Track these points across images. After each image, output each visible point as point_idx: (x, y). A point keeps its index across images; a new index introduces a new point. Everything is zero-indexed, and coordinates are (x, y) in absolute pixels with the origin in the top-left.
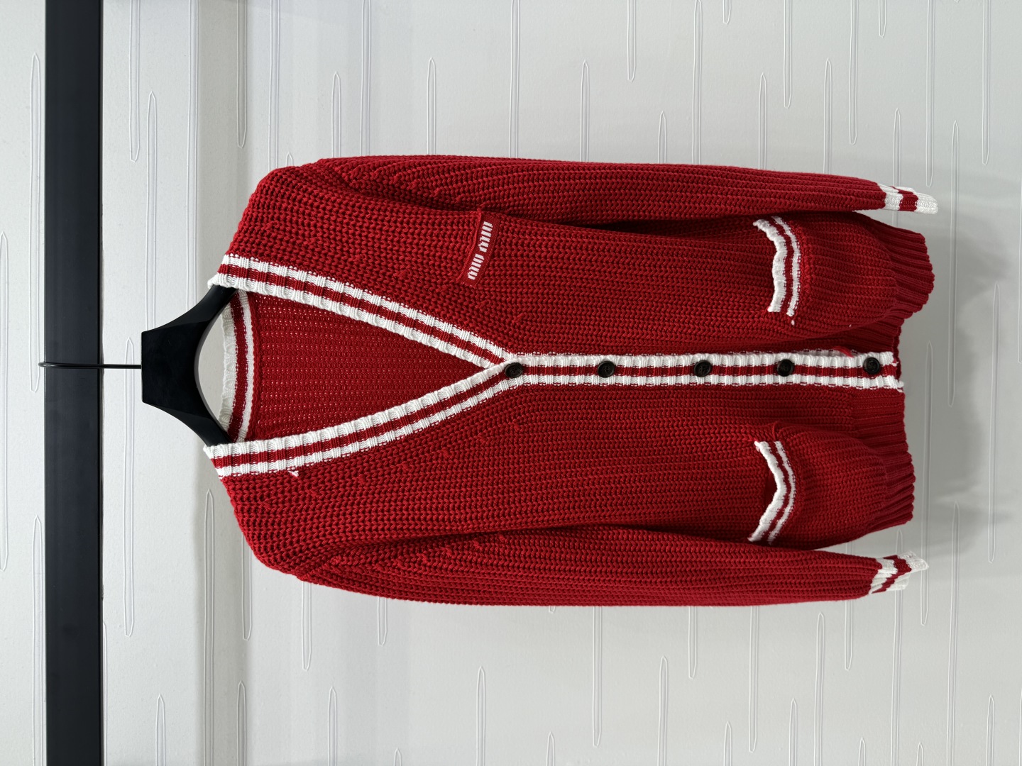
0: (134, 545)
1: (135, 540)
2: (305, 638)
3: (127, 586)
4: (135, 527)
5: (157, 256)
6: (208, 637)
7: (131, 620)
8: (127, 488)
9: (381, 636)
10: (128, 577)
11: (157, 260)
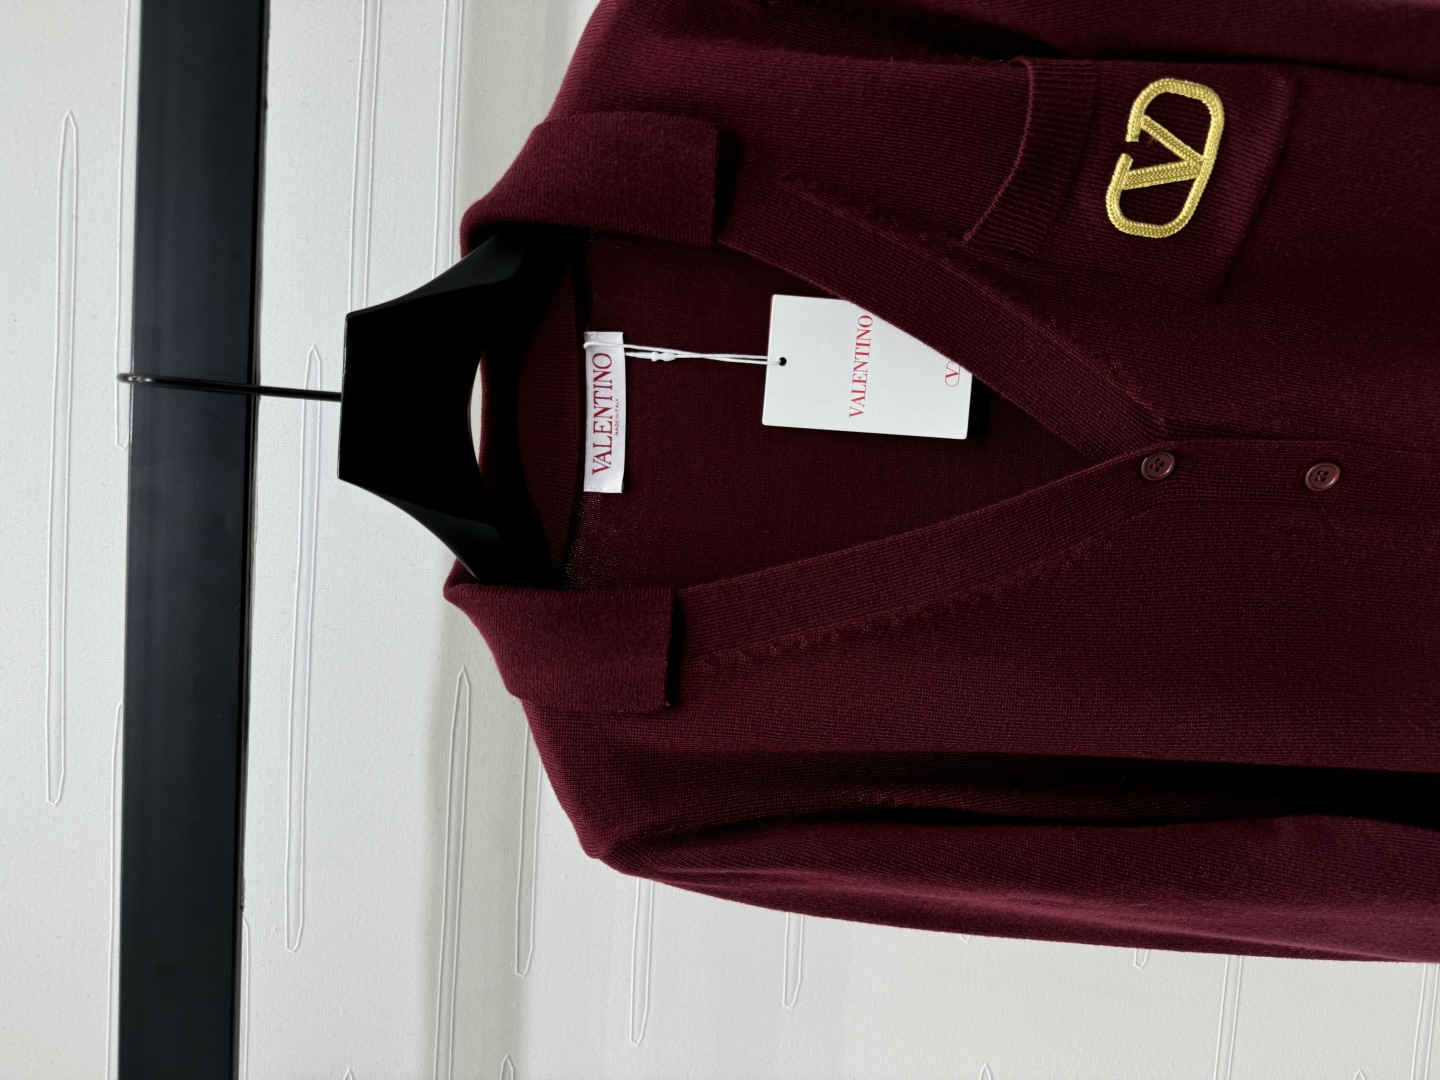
0: (310, 773)
1: (310, 762)
2: (638, 982)
3: (293, 853)
4: (311, 737)
5: (376, 177)
6: (447, 965)
7: (298, 920)
8: (299, 655)
9: (790, 988)
10: (294, 834)
11: (376, 184)
